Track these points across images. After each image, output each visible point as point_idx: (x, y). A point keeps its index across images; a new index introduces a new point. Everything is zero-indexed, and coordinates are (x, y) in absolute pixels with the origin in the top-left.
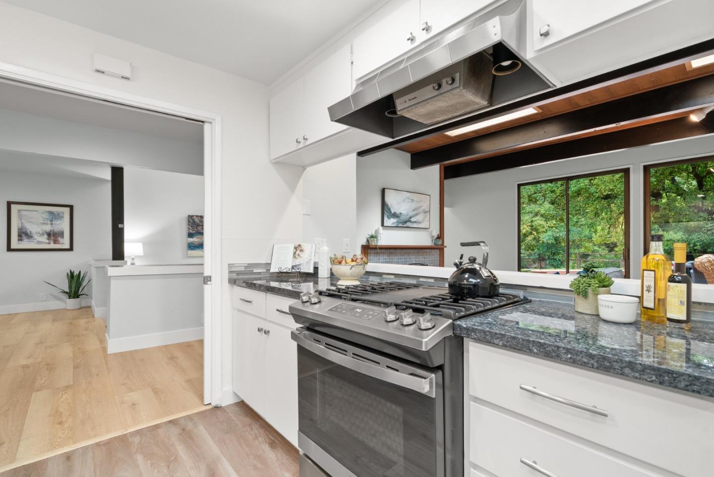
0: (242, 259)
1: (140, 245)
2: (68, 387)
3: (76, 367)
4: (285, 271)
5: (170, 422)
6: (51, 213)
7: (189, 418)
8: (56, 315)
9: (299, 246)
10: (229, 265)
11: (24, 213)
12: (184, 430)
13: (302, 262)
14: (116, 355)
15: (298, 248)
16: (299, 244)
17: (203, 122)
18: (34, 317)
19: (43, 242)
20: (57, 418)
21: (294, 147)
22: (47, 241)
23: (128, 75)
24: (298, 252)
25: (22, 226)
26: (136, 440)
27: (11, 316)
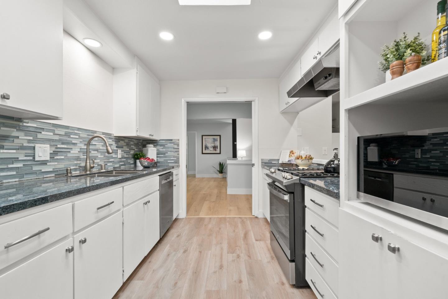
0: (268, 157)
1: (245, 151)
2: (214, 202)
3: (217, 196)
4: (284, 163)
5: (240, 217)
6: (214, 139)
7: (246, 218)
8: (215, 179)
9: (292, 151)
10: (261, 159)
11: (206, 139)
12: (243, 220)
13: (292, 159)
14: (229, 195)
15: (292, 152)
16: (292, 150)
17: (251, 101)
18: (209, 179)
19: (211, 150)
20: (210, 208)
21: (286, 106)
22: (213, 150)
23: (225, 91)
24: (291, 154)
25: (206, 144)
26: (228, 219)
27: (203, 178)
